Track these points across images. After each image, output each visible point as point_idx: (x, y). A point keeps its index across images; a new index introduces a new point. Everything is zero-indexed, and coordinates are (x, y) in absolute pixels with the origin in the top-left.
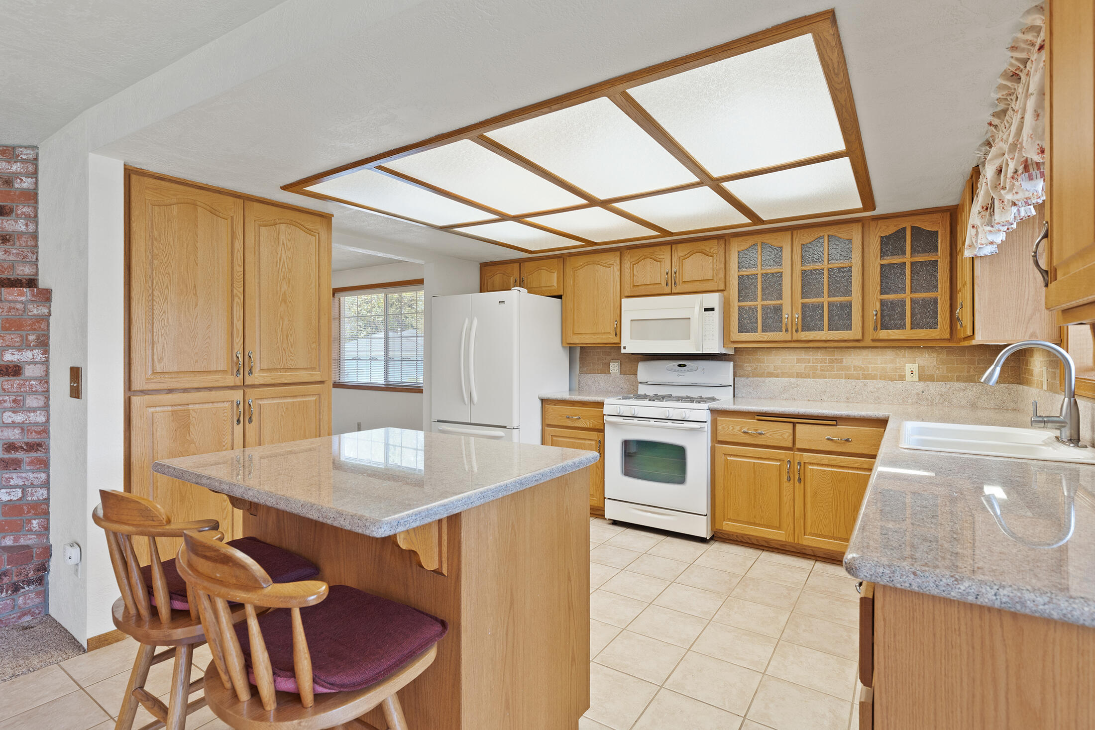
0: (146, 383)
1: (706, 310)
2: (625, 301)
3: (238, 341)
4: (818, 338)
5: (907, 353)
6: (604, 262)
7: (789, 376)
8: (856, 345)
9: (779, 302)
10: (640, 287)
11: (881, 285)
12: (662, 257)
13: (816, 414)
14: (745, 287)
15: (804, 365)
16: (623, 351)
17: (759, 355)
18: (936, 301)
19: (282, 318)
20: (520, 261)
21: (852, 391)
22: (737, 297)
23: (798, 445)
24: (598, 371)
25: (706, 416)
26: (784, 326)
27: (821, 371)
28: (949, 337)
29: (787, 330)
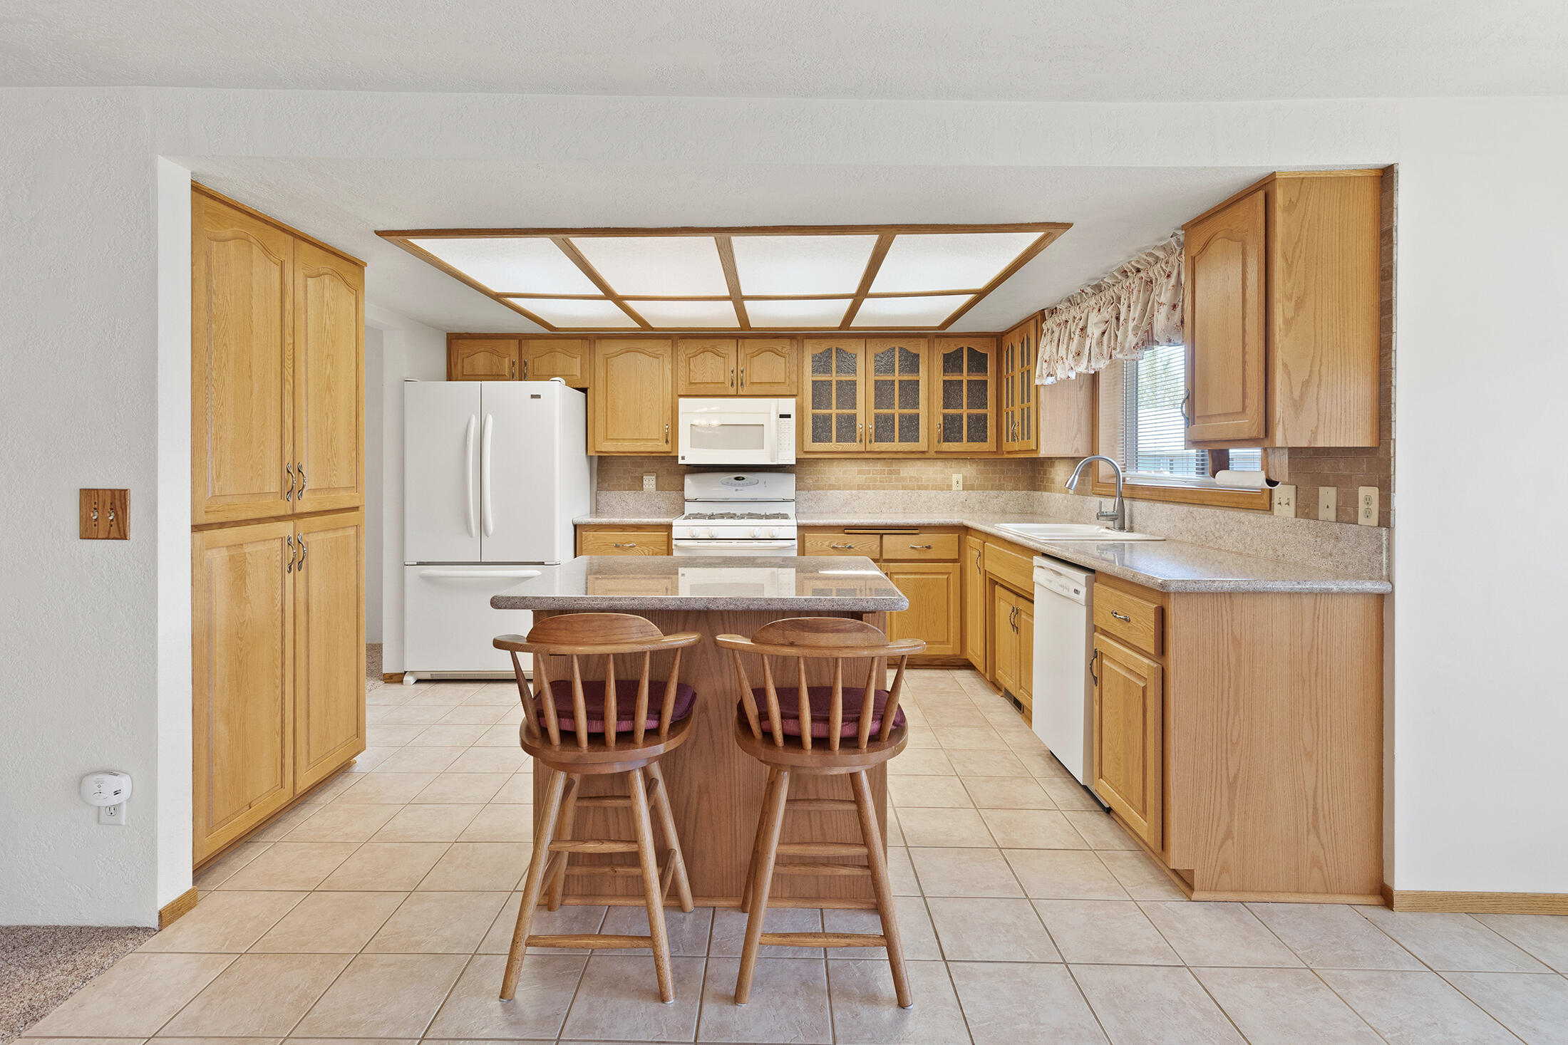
0: (206, 512)
1: (782, 416)
2: (681, 400)
3: (288, 447)
4: (890, 450)
5: (954, 464)
6: (649, 350)
7: (851, 488)
8: (922, 456)
9: (853, 411)
10: (698, 385)
11: (944, 400)
12: (726, 352)
13: (902, 524)
14: (820, 392)
15: (865, 476)
16: (681, 462)
17: (821, 464)
18: (985, 416)
19: (327, 414)
20: (521, 338)
21: (908, 502)
22: (811, 403)
23: (885, 557)
24: (624, 487)
25: (793, 533)
26: (858, 436)
27: (880, 482)
28: (995, 450)
29: (861, 441)
